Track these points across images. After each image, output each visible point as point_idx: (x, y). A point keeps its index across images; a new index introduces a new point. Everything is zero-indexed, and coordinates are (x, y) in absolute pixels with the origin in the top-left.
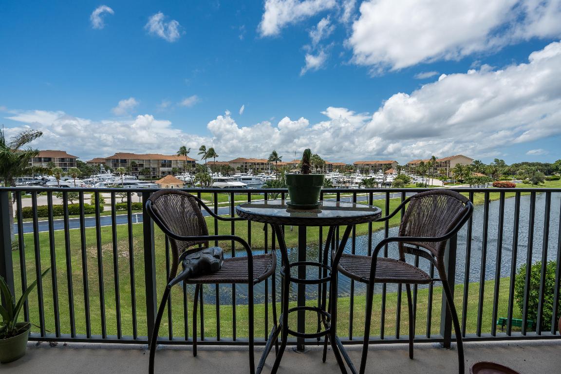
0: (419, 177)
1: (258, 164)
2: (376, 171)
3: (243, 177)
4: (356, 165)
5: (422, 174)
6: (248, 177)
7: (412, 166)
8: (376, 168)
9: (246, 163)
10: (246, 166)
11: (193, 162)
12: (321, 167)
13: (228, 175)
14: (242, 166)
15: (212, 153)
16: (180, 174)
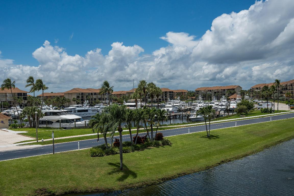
0: (264, 102)
1: (95, 94)
2: (218, 99)
3: (78, 109)
4: (198, 92)
5: (267, 98)
6: (83, 108)
7: (256, 90)
8: (219, 94)
9: (82, 93)
10: (82, 97)
11: (25, 94)
12: (158, 96)
13: (64, 107)
14: (78, 97)
15: (40, 85)
16: (10, 107)
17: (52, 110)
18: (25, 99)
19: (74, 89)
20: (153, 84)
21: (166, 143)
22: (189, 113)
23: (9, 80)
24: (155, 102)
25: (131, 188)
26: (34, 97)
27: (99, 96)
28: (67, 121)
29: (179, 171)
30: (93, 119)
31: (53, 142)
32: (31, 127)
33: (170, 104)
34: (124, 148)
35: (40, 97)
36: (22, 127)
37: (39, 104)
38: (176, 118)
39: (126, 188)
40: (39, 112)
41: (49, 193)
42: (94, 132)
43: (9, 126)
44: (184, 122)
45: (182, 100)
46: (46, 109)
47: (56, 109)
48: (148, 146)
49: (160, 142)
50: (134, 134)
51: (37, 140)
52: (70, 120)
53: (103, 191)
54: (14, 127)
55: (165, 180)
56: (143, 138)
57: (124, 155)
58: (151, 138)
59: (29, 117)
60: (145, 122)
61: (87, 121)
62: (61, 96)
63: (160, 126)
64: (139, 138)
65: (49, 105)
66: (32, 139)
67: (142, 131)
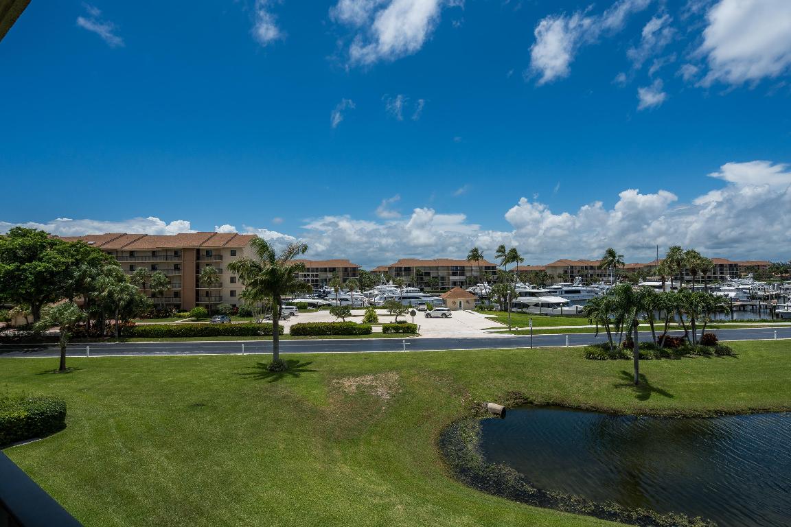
3: (565, 289)
6: (573, 288)
9: (572, 267)
10: (572, 272)
11: (494, 268)
12: (705, 271)
13: (544, 286)
14: (566, 272)
15: (514, 256)
16: (475, 284)
17: (529, 289)
18: (494, 273)
19: (560, 261)
20: (695, 252)
21: (724, 352)
22: (774, 302)
23: (476, 250)
24: (699, 282)
25: (653, 416)
26: (505, 272)
27: (599, 272)
28: (549, 305)
29: (752, 404)
30: (590, 304)
31: (531, 332)
32: (501, 310)
33: (730, 285)
34: (642, 352)
35: (513, 271)
36: (491, 309)
37: (512, 281)
38: (745, 311)
39: (645, 414)
40: (513, 291)
41: (525, 400)
42: (591, 324)
43: (476, 307)
44: (762, 317)
45: (756, 278)
46: (521, 287)
47: (533, 288)
48: (686, 353)
49: (712, 350)
50: (659, 332)
51: (509, 328)
52: (552, 303)
53: (605, 412)
54: (481, 309)
55: (719, 413)
56: (677, 339)
57: (640, 362)
58: (691, 340)
59: (499, 297)
60: (680, 314)
61: (580, 307)
62: (541, 271)
63: (711, 321)
64: (668, 337)
65: (524, 283)
66: (503, 326)
67: (673, 328)
